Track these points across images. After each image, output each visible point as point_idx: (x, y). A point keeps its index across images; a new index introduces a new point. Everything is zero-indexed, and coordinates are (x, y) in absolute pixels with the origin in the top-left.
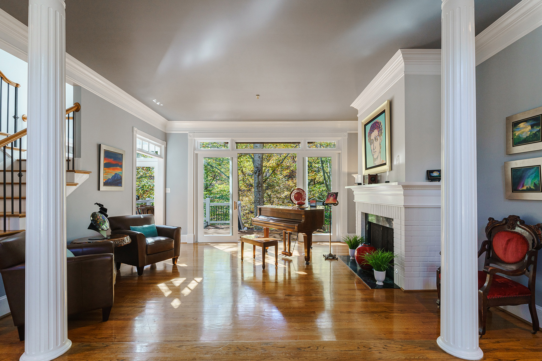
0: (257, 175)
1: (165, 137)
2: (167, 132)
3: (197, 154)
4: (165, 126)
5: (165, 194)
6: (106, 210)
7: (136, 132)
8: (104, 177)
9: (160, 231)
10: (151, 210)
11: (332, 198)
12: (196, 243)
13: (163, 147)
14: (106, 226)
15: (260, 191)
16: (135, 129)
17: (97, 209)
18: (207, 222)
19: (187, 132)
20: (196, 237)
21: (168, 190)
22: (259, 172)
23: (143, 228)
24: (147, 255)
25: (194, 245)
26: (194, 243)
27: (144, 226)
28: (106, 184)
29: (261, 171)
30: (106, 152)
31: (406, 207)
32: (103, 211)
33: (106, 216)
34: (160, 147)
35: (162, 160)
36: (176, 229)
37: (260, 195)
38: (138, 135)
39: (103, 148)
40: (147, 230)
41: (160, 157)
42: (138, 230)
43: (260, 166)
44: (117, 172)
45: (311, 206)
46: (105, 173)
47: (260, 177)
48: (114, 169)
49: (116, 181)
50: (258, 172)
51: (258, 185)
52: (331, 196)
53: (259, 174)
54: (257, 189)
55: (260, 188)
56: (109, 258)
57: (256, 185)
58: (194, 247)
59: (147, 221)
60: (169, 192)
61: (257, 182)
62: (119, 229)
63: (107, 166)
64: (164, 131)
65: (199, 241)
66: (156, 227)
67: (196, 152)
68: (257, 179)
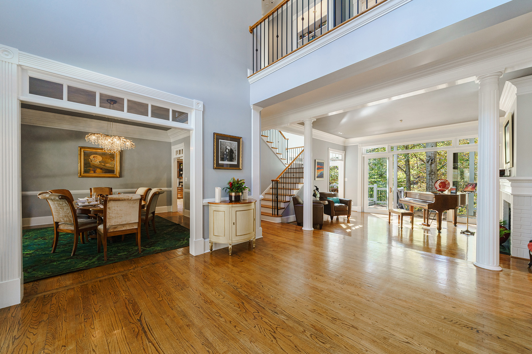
0: (430, 164)
1: (345, 149)
2: (346, 145)
3: (364, 157)
4: (344, 142)
5: (345, 182)
6: (318, 189)
7: (330, 150)
8: (317, 174)
9: (341, 201)
10: (336, 190)
11: (471, 187)
12: (363, 212)
13: (343, 154)
14: (318, 195)
15: (433, 179)
16: (329, 148)
17: (315, 188)
18: (375, 202)
19: (358, 144)
20: (363, 208)
21: (346, 179)
22: (432, 160)
23: (333, 199)
24: (335, 211)
25: (362, 213)
26: (362, 212)
27: (334, 198)
28: (317, 177)
29: (434, 159)
30: (318, 162)
31: (515, 196)
32: (317, 189)
33: (318, 191)
34: (342, 154)
35: (343, 162)
36: (349, 201)
37: (432, 182)
38: (330, 151)
39: (317, 161)
40: (335, 200)
41: (341, 160)
42: (331, 199)
43: (433, 155)
44: (322, 171)
45: (451, 193)
46: (317, 172)
47: (433, 165)
48: (320, 170)
49: (321, 176)
50: (430, 161)
51: (431, 173)
52: (470, 186)
53: (432, 162)
54: (430, 176)
55: (433, 176)
56: (322, 206)
57: (428, 173)
58: (362, 214)
59: (335, 195)
60: (347, 180)
61: (429, 169)
62: (323, 198)
63: (318, 169)
64: (344, 145)
65: (365, 211)
66: (339, 199)
67: (363, 156)
68: (429, 168)
